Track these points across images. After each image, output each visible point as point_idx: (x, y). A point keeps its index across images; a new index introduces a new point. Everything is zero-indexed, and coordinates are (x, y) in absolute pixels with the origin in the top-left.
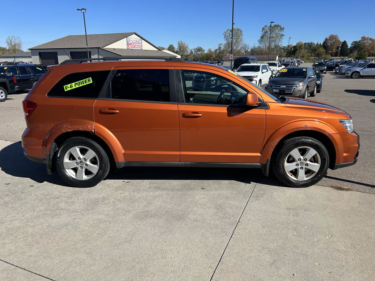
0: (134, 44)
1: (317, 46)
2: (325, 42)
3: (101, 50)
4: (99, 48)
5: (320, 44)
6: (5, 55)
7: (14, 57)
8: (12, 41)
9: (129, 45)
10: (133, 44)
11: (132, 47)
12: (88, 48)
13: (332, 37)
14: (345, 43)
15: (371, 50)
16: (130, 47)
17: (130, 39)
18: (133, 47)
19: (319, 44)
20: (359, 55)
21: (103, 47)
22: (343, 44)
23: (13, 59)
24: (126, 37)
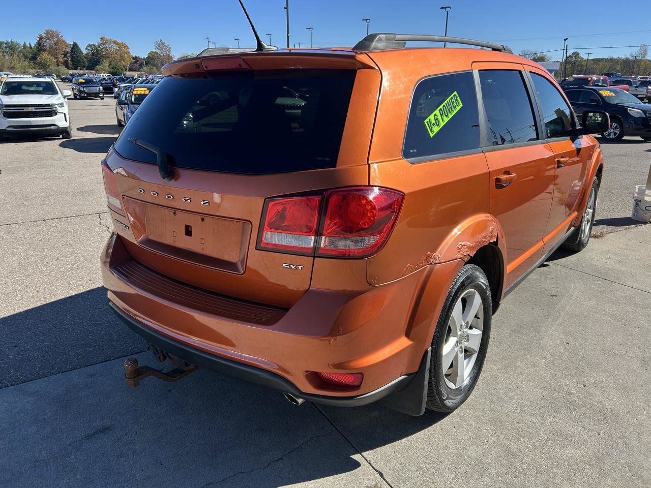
1: (24, 48)
2: (39, 41)
5: (30, 45)
13: (50, 34)
14: (75, 46)
15: (120, 60)
19: (28, 45)
20: (113, 68)
22: (72, 48)
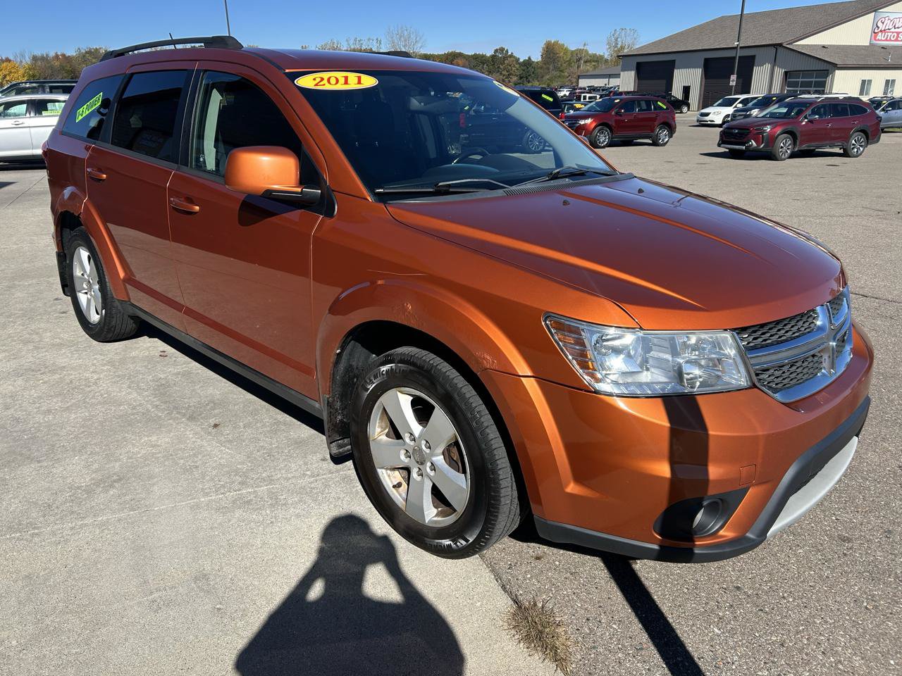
0: (897, 30)
3: (783, 49)
4: (780, 45)
6: (597, 72)
7: (610, 75)
8: (619, 39)
9: (880, 34)
10: (893, 30)
11: (886, 40)
12: (741, 48)
16: (882, 40)
17: (888, 14)
18: (890, 40)
21: (791, 44)
23: (604, 80)
24: (875, 11)
